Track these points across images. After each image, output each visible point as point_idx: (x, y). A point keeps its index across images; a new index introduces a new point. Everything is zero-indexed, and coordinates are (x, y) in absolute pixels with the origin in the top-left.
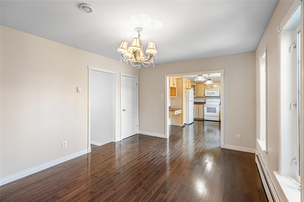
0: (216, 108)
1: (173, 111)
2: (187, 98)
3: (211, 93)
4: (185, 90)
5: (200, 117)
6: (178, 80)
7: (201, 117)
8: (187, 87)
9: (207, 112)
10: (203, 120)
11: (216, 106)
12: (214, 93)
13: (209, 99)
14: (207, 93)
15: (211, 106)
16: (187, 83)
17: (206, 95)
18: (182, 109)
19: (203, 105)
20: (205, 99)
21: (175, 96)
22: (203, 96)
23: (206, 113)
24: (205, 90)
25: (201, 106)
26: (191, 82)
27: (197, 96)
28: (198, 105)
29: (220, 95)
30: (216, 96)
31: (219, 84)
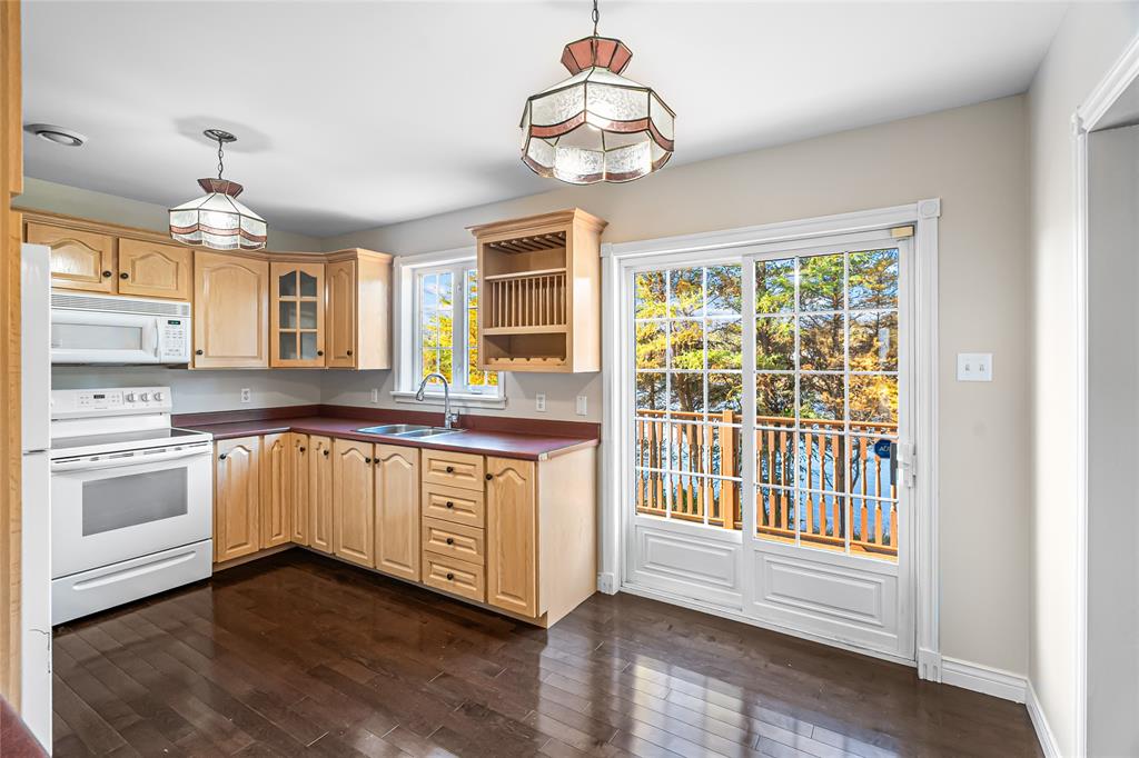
11: (188, 450)
29: (199, 353)
30: (156, 360)
31: (186, 262)
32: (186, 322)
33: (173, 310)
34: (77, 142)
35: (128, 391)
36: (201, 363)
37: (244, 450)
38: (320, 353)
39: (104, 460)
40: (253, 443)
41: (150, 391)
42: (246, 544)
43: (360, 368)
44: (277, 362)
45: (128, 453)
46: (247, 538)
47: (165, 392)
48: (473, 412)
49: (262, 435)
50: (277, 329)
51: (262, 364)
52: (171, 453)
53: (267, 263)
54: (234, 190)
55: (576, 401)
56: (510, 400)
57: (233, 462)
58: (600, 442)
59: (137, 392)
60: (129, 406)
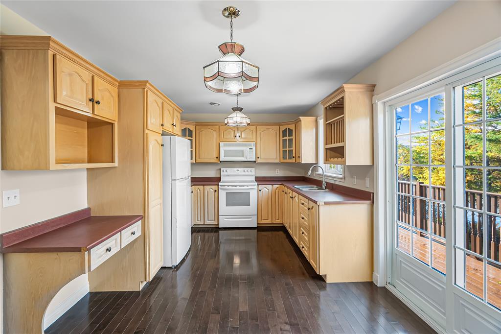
0: (249, 193)
1: (78, 250)
2: (168, 169)
3: (236, 153)
4: (160, 138)
5: (207, 222)
6: (125, 91)
7: (210, 222)
8: (168, 127)
9: (227, 205)
10: (216, 229)
11: (250, 187)
12: (242, 154)
13: (228, 169)
14: (226, 151)
15: (238, 187)
16: (166, 113)
17: (222, 158)
18: (142, 218)
19: (215, 187)
20: (219, 168)
21: (113, 161)
22: (215, 161)
23: (224, 208)
24: (221, 143)
25: (210, 189)
26: (182, 119)
27: (198, 160)
28: (202, 187)
29: (258, 158)
30: (246, 160)
31: (254, 130)
32: (254, 148)
33: (250, 145)
34: (219, 105)
35: (244, 169)
36: (259, 161)
37: (267, 189)
38: (294, 157)
39: (230, 187)
40: (270, 187)
41: (249, 169)
42: (267, 220)
43: (302, 163)
44: (282, 161)
45: (236, 186)
46: (268, 218)
47: (253, 169)
48: (337, 183)
49: (273, 185)
50: (282, 149)
51: (277, 161)
52: (246, 187)
53: (279, 127)
54: (241, 110)
55: (365, 180)
56: (346, 178)
57: (264, 192)
58: (373, 202)
59: (246, 169)
60: (244, 173)
